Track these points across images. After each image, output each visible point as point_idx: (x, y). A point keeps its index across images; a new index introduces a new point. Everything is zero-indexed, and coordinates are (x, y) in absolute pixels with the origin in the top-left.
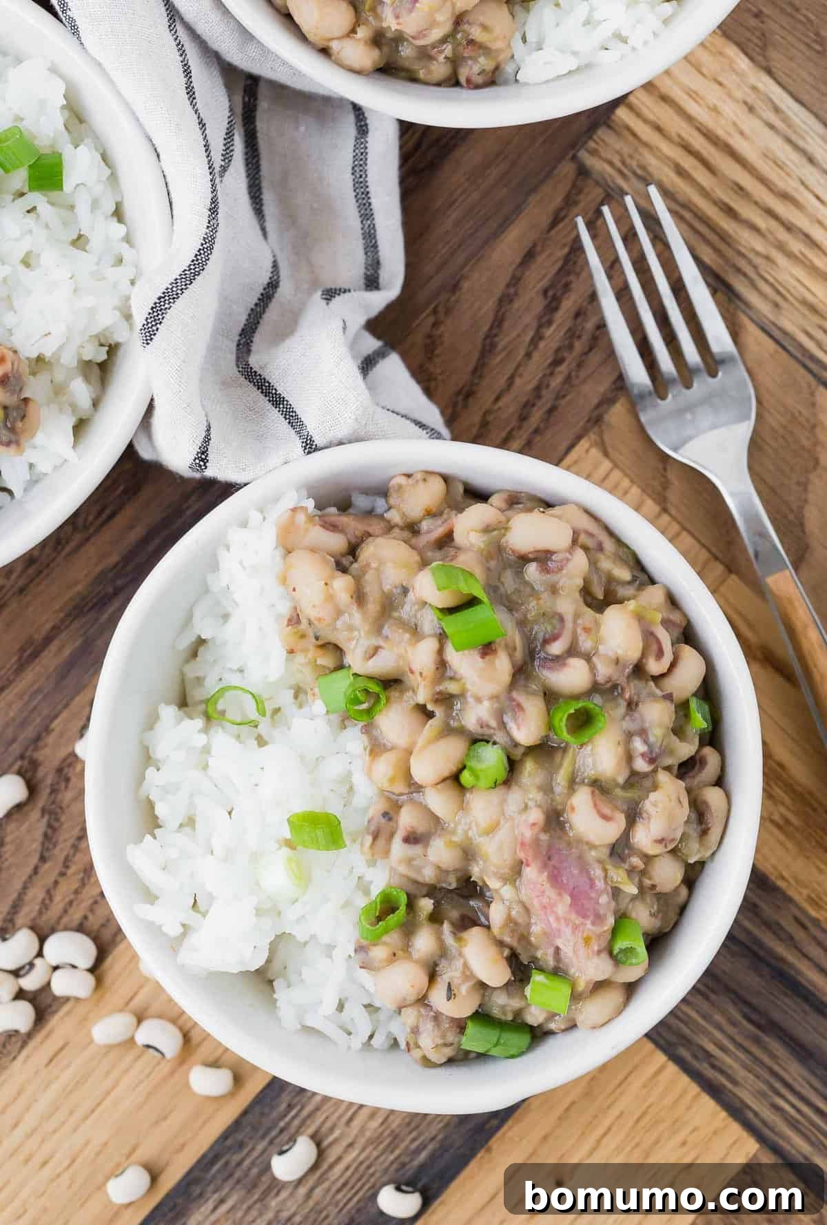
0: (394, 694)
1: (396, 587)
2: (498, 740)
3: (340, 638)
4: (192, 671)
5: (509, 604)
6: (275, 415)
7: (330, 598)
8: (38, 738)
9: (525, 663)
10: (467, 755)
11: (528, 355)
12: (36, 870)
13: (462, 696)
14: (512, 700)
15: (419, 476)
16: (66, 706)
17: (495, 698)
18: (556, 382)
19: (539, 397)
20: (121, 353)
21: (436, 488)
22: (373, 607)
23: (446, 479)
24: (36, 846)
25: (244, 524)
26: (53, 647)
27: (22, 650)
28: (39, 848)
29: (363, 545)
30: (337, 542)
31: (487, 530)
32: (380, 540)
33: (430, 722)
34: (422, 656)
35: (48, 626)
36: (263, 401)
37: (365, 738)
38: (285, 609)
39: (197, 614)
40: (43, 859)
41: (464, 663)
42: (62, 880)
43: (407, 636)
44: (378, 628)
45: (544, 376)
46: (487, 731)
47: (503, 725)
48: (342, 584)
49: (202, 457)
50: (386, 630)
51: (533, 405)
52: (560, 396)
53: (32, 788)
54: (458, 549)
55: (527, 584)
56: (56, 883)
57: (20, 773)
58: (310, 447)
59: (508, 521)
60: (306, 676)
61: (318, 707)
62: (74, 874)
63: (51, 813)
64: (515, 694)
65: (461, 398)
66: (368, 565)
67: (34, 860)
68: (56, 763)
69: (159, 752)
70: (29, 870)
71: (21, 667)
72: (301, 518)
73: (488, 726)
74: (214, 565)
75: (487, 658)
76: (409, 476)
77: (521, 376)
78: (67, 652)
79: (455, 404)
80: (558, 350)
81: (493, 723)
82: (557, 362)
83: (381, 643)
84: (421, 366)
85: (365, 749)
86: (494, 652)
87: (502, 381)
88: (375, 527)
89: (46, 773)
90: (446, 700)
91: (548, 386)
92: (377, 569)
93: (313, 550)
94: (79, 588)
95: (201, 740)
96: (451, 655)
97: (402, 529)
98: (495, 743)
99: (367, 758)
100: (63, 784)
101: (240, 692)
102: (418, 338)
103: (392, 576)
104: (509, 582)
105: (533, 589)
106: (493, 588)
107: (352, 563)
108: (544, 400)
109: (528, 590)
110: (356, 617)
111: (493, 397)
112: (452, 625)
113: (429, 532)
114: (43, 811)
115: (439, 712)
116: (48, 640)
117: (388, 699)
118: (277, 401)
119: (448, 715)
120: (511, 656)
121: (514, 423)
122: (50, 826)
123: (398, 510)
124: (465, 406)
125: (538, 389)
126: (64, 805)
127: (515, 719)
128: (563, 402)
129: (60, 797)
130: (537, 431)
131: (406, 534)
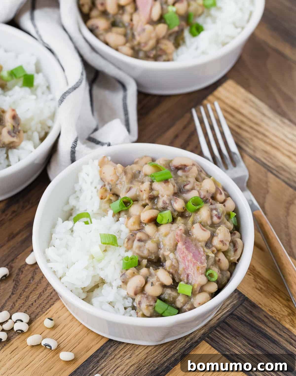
1: (137, 171)
2: (169, 208)
8: (13, 260)
10: (158, 213)
12: (10, 297)
13: (158, 196)
16: (23, 251)
22: (129, 176)
24: (11, 290)
26: (20, 235)
28: (12, 291)
33: (146, 207)
35: (18, 229)
40: (13, 294)
42: (19, 300)
43: (140, 183)
44: (131, 182)
46: (166, 205)
50: (134, 182)
56: (17, 301)
57: (7, 268)
62: (23, 298)
63: (16, 281)
64: (175, 197)
67: (10, 294)
68: (19, 267)
70: (8, 297)
71: (9, 240)
75: (166, 184)
78: (24, 236)
83: (132, 186)
85: (125, 219)
89: (15, 270)
90: (152, 199)
100: (21, 273)
103: (136, 169)
114: (14, 280)
115: (149, 203)
116: (17, 234)
120: (174, 187)
122: (15, 284)
126: (21, 279)
127: (175, 202)
129: (19, 276)
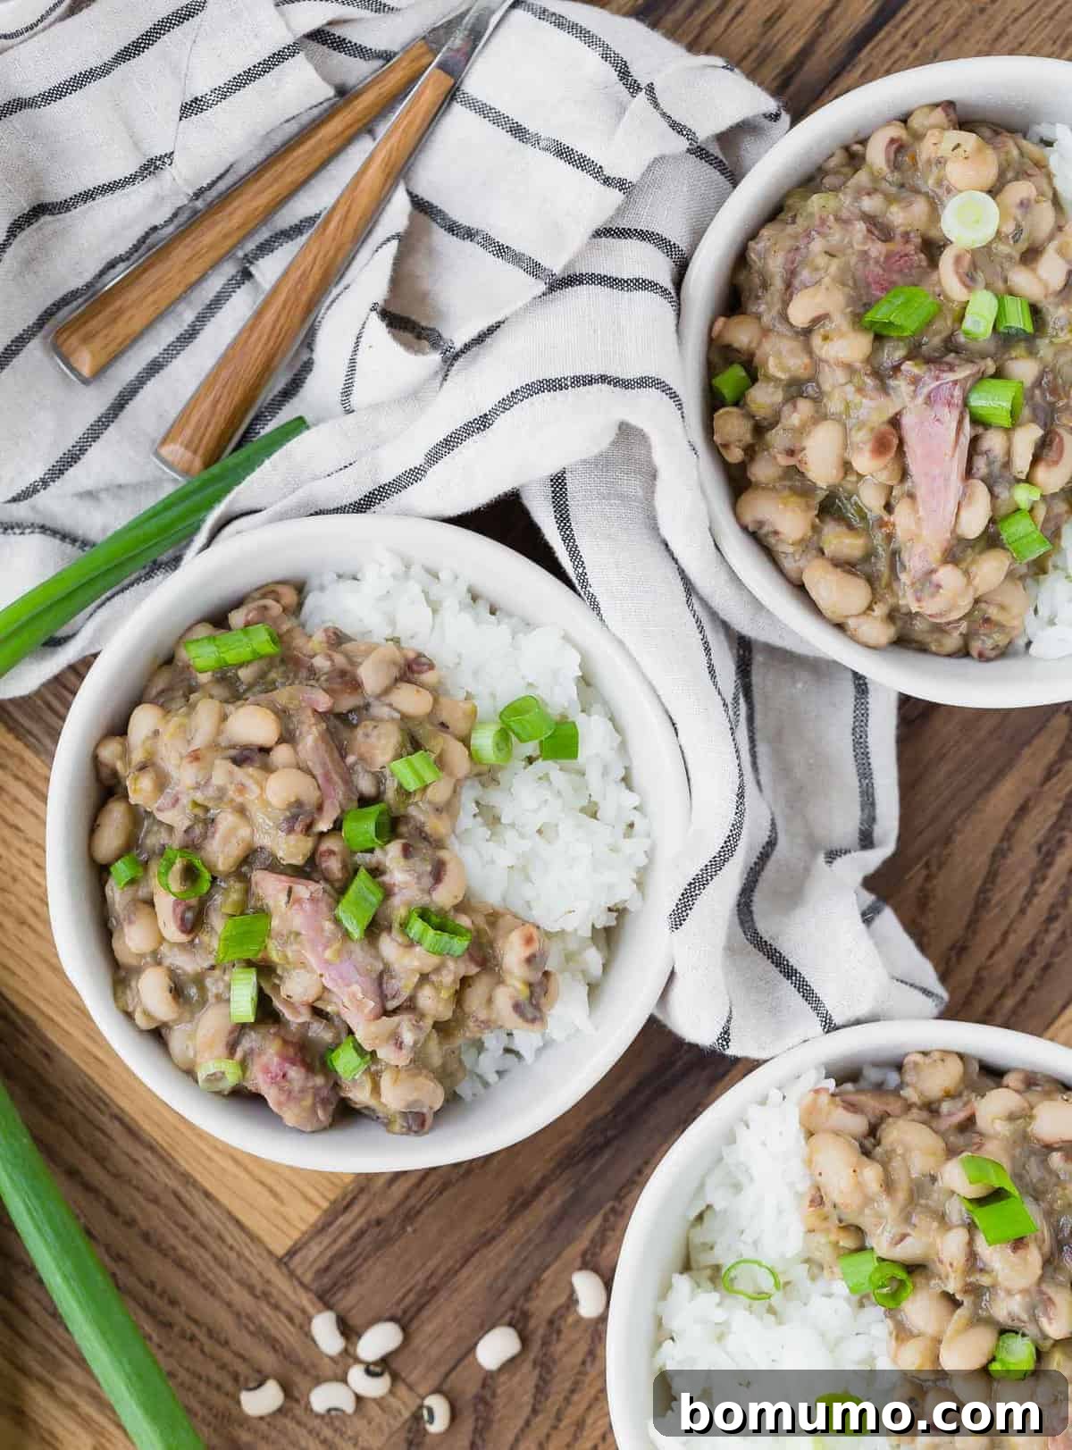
0: (920, 1280)
1: (924, 1176)
2: (1027, 1332)
3: (866, 1222)
4: (699, 1236)
5: (1037, 1195)
6: (787, 987)
7: (860, 1185)
8: (529, 1289)
9: (1052, 1254)
10: (997, 1346)
11: (1022, 911)
12: (528, 1423)
13: (992, 1288)
14: (1041, 1292)
15: (936, 1056)
16: (558, 1256)
17: (1025, 1292)
18: (1051, 938)
19: (1034, 954)
20: (628, 918)
21: (954, 1069)
22: (902, 1196)
23: (961, 1056)
24: (527, 1399)
25: (763, 1102)
26: (544, 1197)
27: (513, 1199)
28: (532, 1401)
29: (884, 1126)
30: (858, 1124)
31: (1012, 1117)
32: (901, 1122)
33: (959, 1311)
34: (951, 1246)
35: (538, 1176)
36: (774, 972)
37: (889, 1323)
38: (804, 1186)
39: (710, 1183)
40: (535, 1411)
41: (994, 1256)
42: (554, 1434)
43: (935, 1225)
44: (907, 1218)
45: (1040, 932)
46: (1016, 1324)
47: (1035, 1319)
48: (871, 1173)
49: (725, 1036)
50: (915, 1220)
51: (1028, 962)
52: (1054, 954)
53: (524, 1340)
54: (981, 1134)
55: (1051, 1172)
56: (548, 1436)
57: (510, 1324)
58: (830, 1027)
59: (1032, 1108)
60: (824, 1254)
61: (840, 1288)
62: (566, 1427)
63: (543, 1365)
64: (1044, 1287)
65: (953, 953)
66: (894, 1151)
67: (527, 1410)
68: (547, 1314)
69: (675, 1323)
70: (520, 1423)
71: (511, 1218)
72: (824, 1099)
73: (1019, 1319)
74: (731, 1139)
75: (1020, 1252)
76: (925, 1054)
77: (1015, 931)
78: (558, 1202)
79: (948, 960)
80: (1053, 906)
81: (1025, 1317)
82: (1051, 919)
83: (909, 1230)
84: (913, 921)
85: (891, 1334)
86: (1027, 1245)
87: (997, 936)
88: (894, 1106)
89: (538, 1325)
90: (975, 1291)
91: (1043, 942)
92: (903, 1156)
93: (837, 1133)
94: (569, 1138)
95: (719, 1315)
96: (982, 1246)
97: (920, 1108)
98: (1024, 1335)
99: (893, 1342)
100: (554, 1337)
101: (756, 1266)
102: (911, 890)
103: (919, 1164)
104: (1034, 1171)
105: (1058, 1177)
106: (1018, 1177)
107: (875, 1146)
108: (1038, 957)
109: (1054, 1179)
110: (885, 1206)
111: (987, 953)
112: (982, 1216)
113: (950, 1114)
114: (535, 1363)
115: (967, 1301)
116: (539, 1190)
117: (914, 1286)
118: (790, 973)
119: (977, 1305)
120: (1040, 1248)
121: (1009, 980)
122: (541, 1377)
123: (915, 1088)
124: (959, 961)
125: (1032, 948)
126: (556, 1357)
127: (1046, 1314)
128: (1057, 960)
129: (552, 1349)
130: (1031, 988)
131: (925, 1115)
